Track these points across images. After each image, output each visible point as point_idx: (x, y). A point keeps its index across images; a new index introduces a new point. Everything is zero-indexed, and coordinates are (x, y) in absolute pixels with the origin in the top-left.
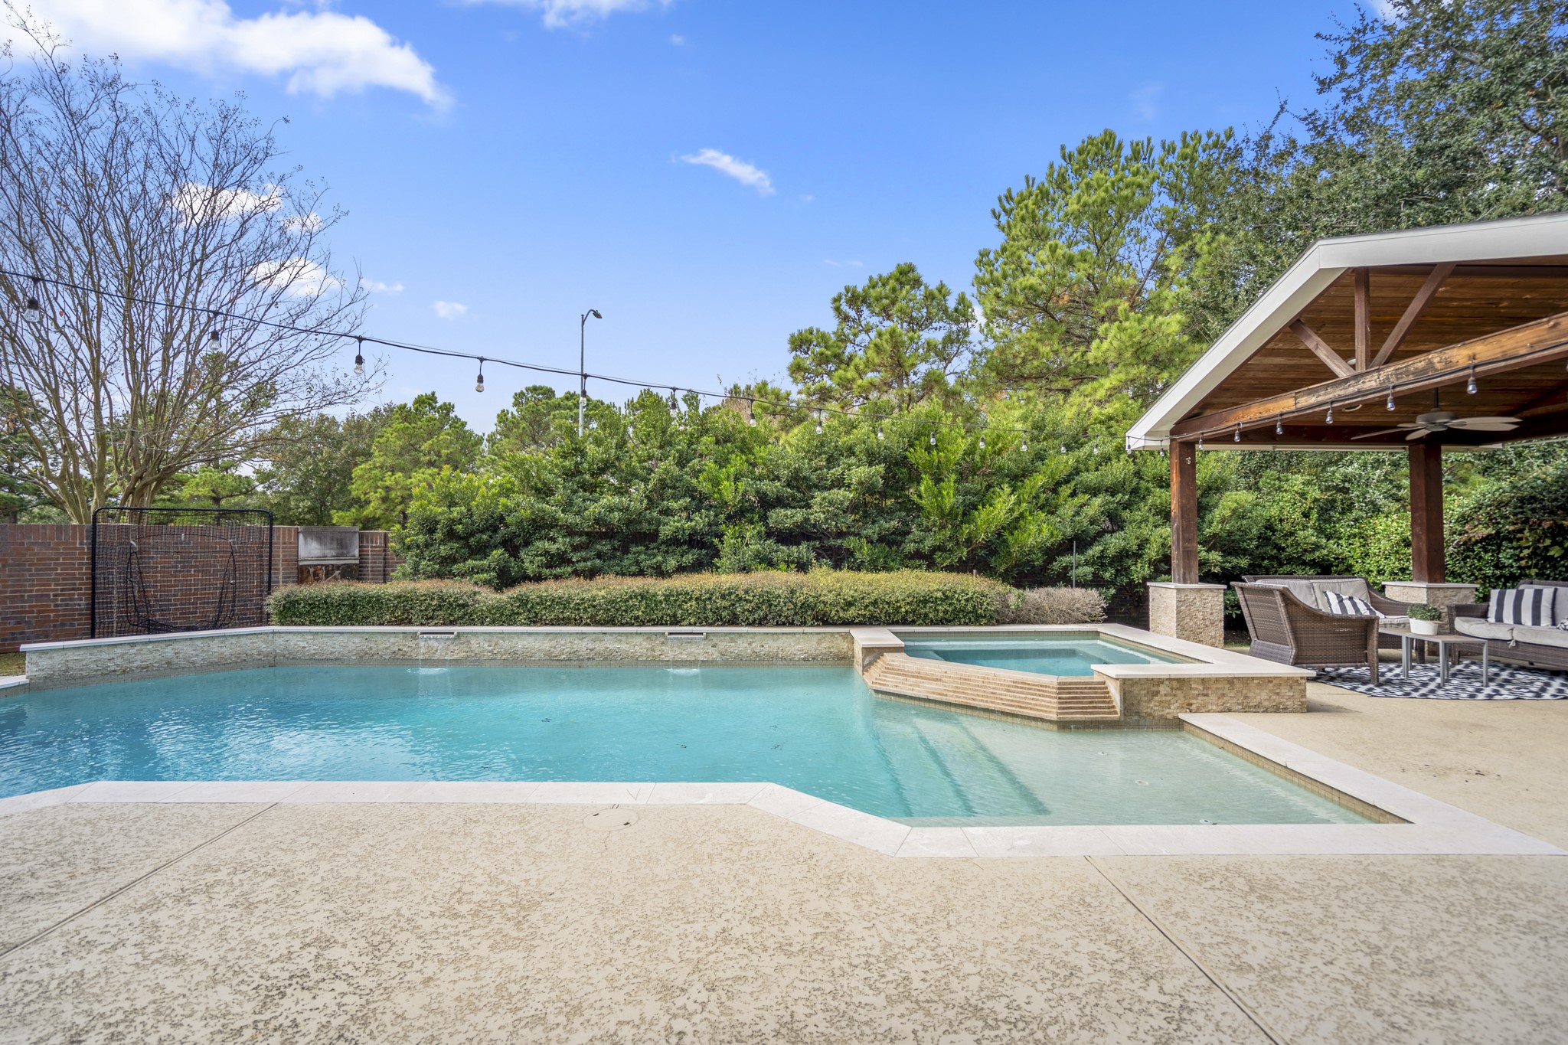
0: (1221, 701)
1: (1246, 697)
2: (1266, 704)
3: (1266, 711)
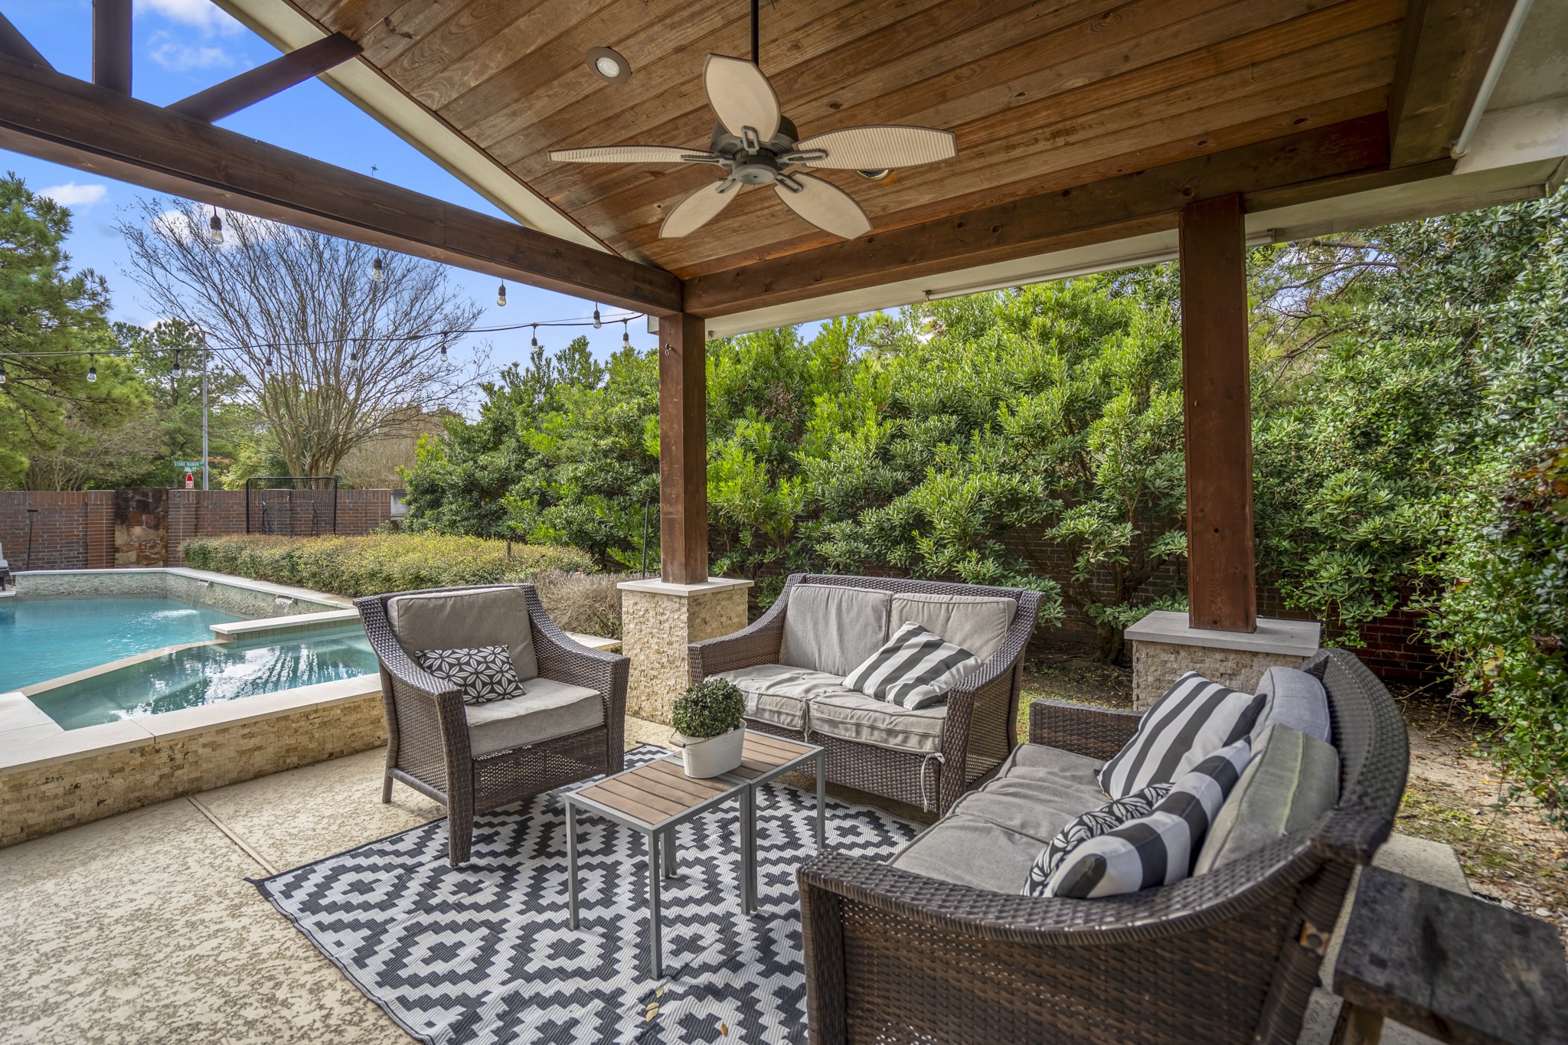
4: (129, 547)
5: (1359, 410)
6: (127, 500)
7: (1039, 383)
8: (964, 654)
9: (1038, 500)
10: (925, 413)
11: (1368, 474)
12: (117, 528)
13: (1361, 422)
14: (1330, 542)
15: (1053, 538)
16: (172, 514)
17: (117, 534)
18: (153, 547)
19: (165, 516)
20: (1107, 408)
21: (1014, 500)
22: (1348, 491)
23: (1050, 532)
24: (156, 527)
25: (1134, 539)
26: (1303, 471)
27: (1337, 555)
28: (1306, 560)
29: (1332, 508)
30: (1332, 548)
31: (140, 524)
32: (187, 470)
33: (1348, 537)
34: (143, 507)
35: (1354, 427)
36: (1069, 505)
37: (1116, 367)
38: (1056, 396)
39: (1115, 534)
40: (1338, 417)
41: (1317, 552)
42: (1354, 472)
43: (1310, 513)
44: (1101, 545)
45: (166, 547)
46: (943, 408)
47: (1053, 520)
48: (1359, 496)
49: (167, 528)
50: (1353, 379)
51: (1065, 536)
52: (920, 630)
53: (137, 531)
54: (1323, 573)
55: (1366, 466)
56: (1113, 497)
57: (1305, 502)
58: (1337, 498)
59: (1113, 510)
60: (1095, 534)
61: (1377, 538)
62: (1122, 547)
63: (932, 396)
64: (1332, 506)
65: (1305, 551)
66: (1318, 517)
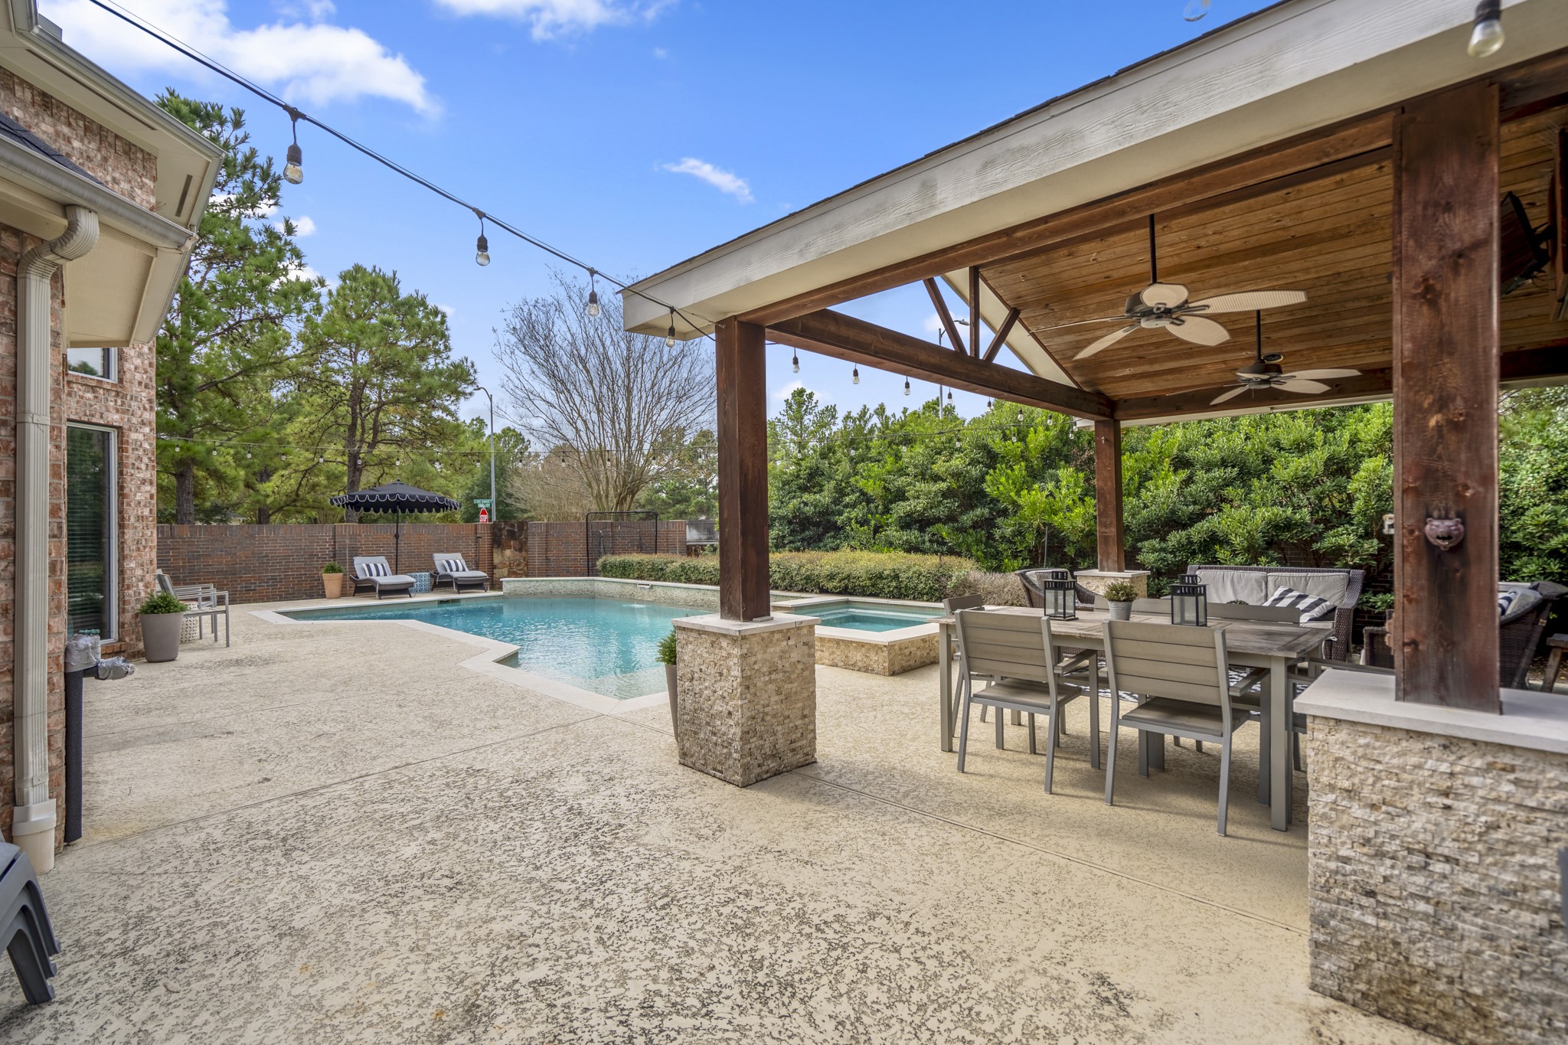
0: (831, 657)
1: (847, 657)
2: (860, 664)
3: (859, 670)
4: (503, 565)
5: (1551, 466)
6: (500, 530)
7: (1302, 447)
8: (1321, 601)
9: (1306, 524)
10: (1209, 467)
11: (1558, 508)
12: (495, 550)
13: (1553, 474)
14: (1530, 551)
15: (1319, 549)
16: (530, 541)
17: (495, 555)
18: (518, 565)
19: (526, 542)
20: (1364, 466)
21: (1288, 525)
22: (1544, 518)
23: (1315, 546)
24: (520, 550)
25: (1380, 550)
26: (1509, 506)
27: (1535, 559)
28: (1512, 564)
29: (1531, 529)
30: (1531, 555)
31: (509, 547)
32: (480, 506)
33: (1543, 547)
34: (512, 535)
35: (1548, 477)
36: (1327, 529)
37: (1362, 435)
38: (1319, 456)
39: (1366, 546)
40: (1536, 470)
41: (1518, 557)
42: (1548, 506)
43: (1514, 532)
44: (1356, 554)
45: (527, 565)
46: (1224, 463)
47: (1319, 537)
48: (1552, 521)
49: (527, 551)
50: (1547, 446)
51: (1328, 548)
52: (1290, 590)
53: (508, 552)
54: (1524, 570)
55: (1557, 502)
56: (1360, 523)
57: (1511, 525)
58: (1534, 522)
59: (1361, 530)
60: (1351, 546)
61: (1564, 547)
62: (1371, 555)
63: (1215, 454)
64: (1531, 527)
65: (1509, 557)
66: (1521, 534)
